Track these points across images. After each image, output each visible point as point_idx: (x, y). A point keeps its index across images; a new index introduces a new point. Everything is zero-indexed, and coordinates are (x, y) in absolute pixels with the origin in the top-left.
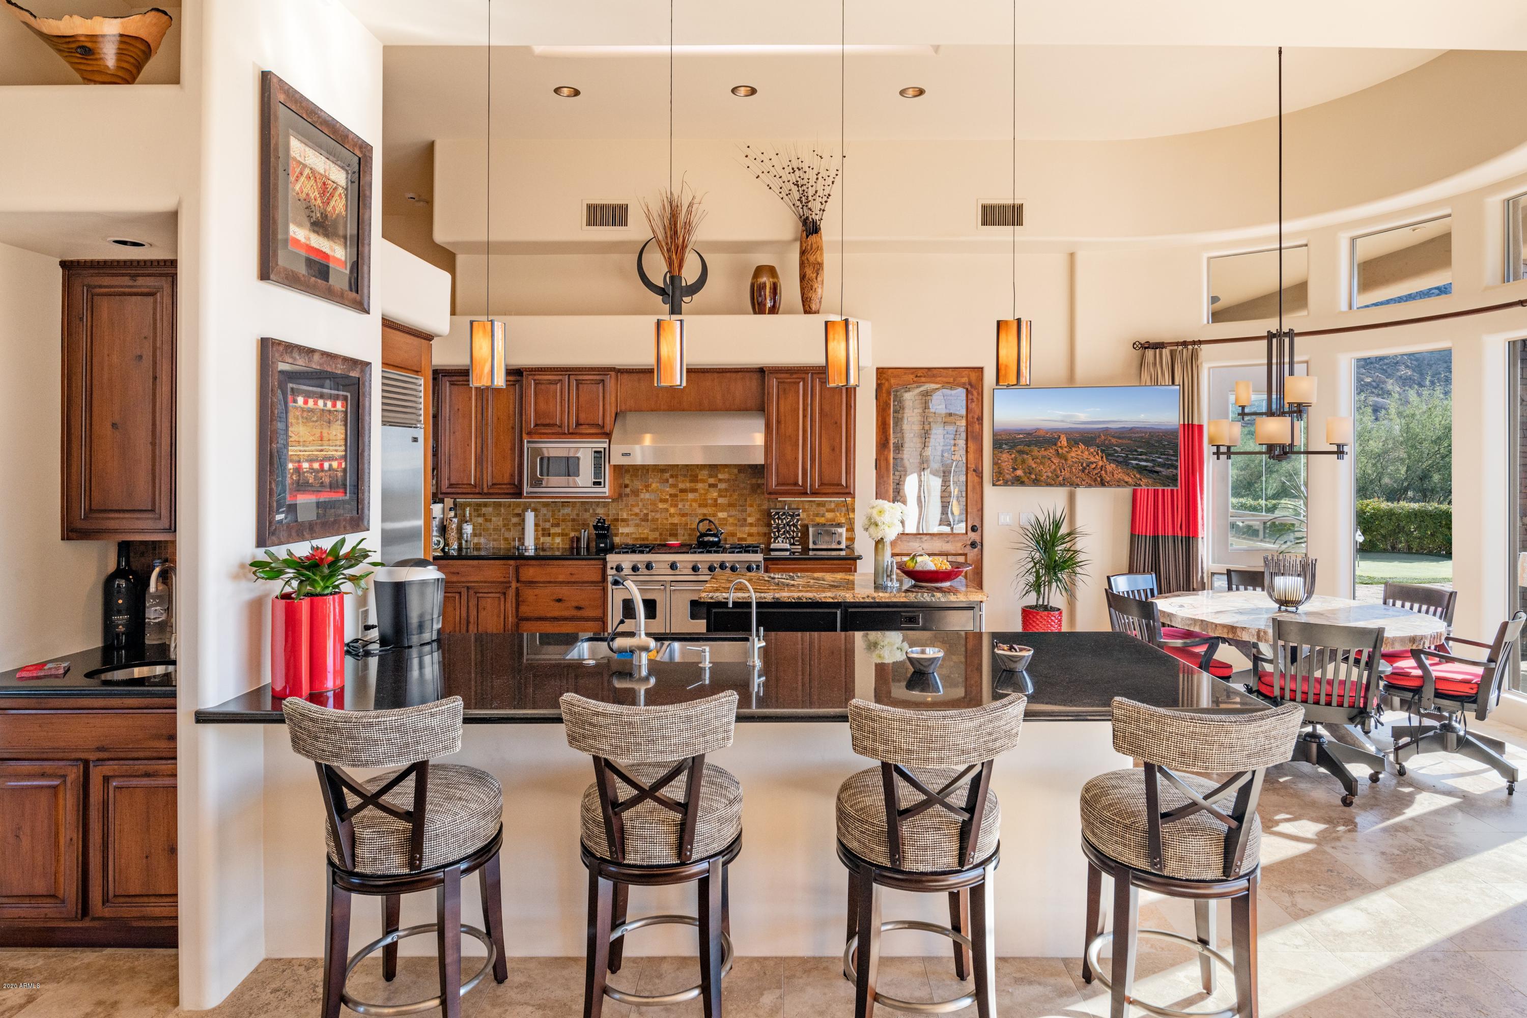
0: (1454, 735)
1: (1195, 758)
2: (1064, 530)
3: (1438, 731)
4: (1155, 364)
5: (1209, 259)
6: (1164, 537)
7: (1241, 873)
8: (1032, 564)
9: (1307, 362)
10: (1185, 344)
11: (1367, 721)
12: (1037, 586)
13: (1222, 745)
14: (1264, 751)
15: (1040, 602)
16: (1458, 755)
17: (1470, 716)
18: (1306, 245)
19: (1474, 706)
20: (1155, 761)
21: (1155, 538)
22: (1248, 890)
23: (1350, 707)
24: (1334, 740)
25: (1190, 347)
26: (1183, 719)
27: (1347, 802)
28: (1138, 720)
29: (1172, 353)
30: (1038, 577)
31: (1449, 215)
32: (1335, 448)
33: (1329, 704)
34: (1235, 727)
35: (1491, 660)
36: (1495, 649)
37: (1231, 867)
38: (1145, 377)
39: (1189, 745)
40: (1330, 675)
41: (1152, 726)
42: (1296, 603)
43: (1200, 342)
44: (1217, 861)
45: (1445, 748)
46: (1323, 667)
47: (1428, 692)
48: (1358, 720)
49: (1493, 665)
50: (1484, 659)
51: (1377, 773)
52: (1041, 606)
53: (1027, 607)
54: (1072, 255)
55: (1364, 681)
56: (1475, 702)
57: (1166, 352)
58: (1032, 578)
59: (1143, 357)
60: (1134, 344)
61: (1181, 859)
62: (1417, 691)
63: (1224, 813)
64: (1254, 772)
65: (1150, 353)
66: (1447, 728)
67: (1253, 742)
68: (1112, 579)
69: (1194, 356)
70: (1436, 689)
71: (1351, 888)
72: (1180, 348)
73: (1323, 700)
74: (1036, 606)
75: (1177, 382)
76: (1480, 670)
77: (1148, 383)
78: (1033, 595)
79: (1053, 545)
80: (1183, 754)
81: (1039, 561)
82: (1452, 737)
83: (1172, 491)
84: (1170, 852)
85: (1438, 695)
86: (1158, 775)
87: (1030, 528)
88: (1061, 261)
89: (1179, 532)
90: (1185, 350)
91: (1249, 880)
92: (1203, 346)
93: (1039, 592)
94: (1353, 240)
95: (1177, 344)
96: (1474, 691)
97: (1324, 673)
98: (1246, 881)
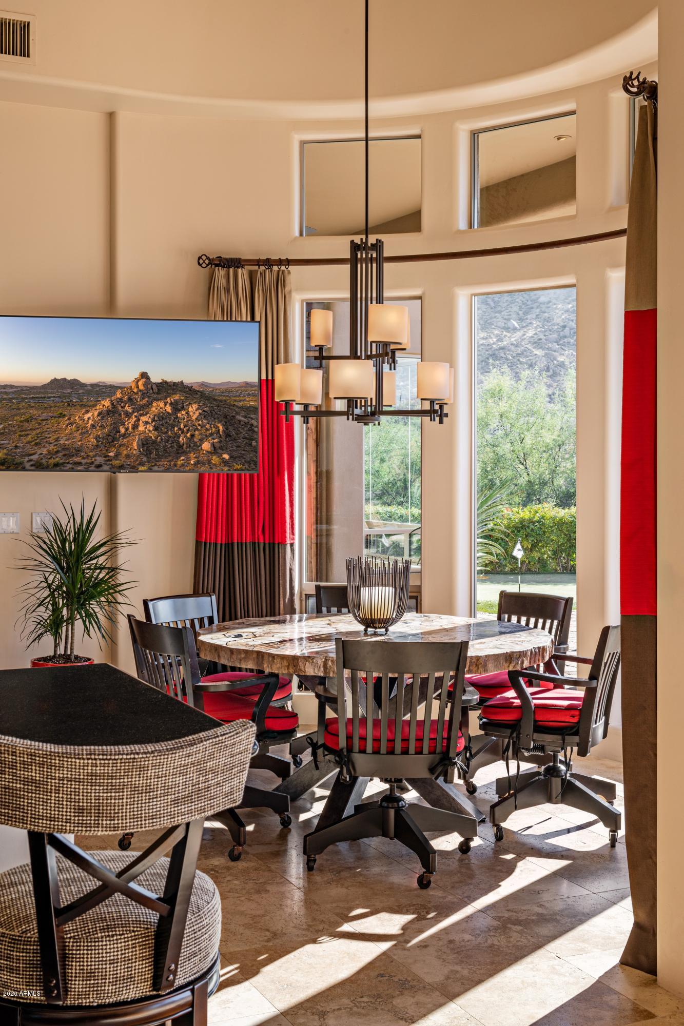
0: (559, 780)
1: (98, 815)
2: (97, 537)
3: (542, 777)
4: (228, 290)
5: (303, 143)
6: (240, 544)
7: (179, 982)
8: (47, 593)
9: (420, 298)
10: (268, 263)
11: (449, 771)
12: (55, 625)
13: (135, 789)
14: (198, 793)
15: (61, 650)
16: (562, 806)
17: (572, 752)
18: (419, 137)
19: (576, 739)
20: (42, 827)
21: (229, 546)
22: (192, 1006)
23: (430, 753)
24: (427, 805)
25: (275, 268)
26: (78, 756)
27: (424, 883)
28: (13, 766)
29: (252, 275)
30: (56, 610)
31: (573, 113)
32: (427, 406)
33: (405, 752)
34: (152, 760)
35: (594, 676)
36: (596, 664)
37: (161, 976)
38: (215, 307)
39: (90, 795)
40: (420, 716)
41: (35, 774)
42: (386, 623)
43: (289, 262)
44: (143, 968)
45: (550, 800)
46: (411, 708)
47: (527, 727)
48: (440, 769)
49: (594, 683)
50: (585, 677)
51: (467, 841)
52: (60, 655)
53: (39, 659)
54: (111, 117)
55: (447, 717)
56: (576, 734)
57: (243, 274)
58: (45, 613)
59: (211, 278)
60: (200, 258)
61: (91, 975)
62: (514, 727)
63: (153, 896)
64: (188, 825)
65: (220, 273)
66: (552, 772)
67: (180, 780)
68: (150, 604)
69: (280, 281)
70: (535, 721)
71: (401, 994)
72: (262, 268)
73: (398, 748)
74: (54, 657)
75: (257, 318)
76: (580, 693)
77: (219, 317)
78: (49, 639)
79: (78, 561)
80: (80, 811)
81: (59, 587)
82: (556, 783)
83: (251, 476)
84: (74, 968)
85: (540, 729)
86: (49, 848)
87: (44, 536)
88: (95, 123)
89: (261, 537)
90: (268, 272)
91: (192, 991)
92: (292, 268)
93: (57, 635)
94: (474, 135)
95: (258, 262)
96: (575, 720)
97: (414, 715)
98: (189, 993)
